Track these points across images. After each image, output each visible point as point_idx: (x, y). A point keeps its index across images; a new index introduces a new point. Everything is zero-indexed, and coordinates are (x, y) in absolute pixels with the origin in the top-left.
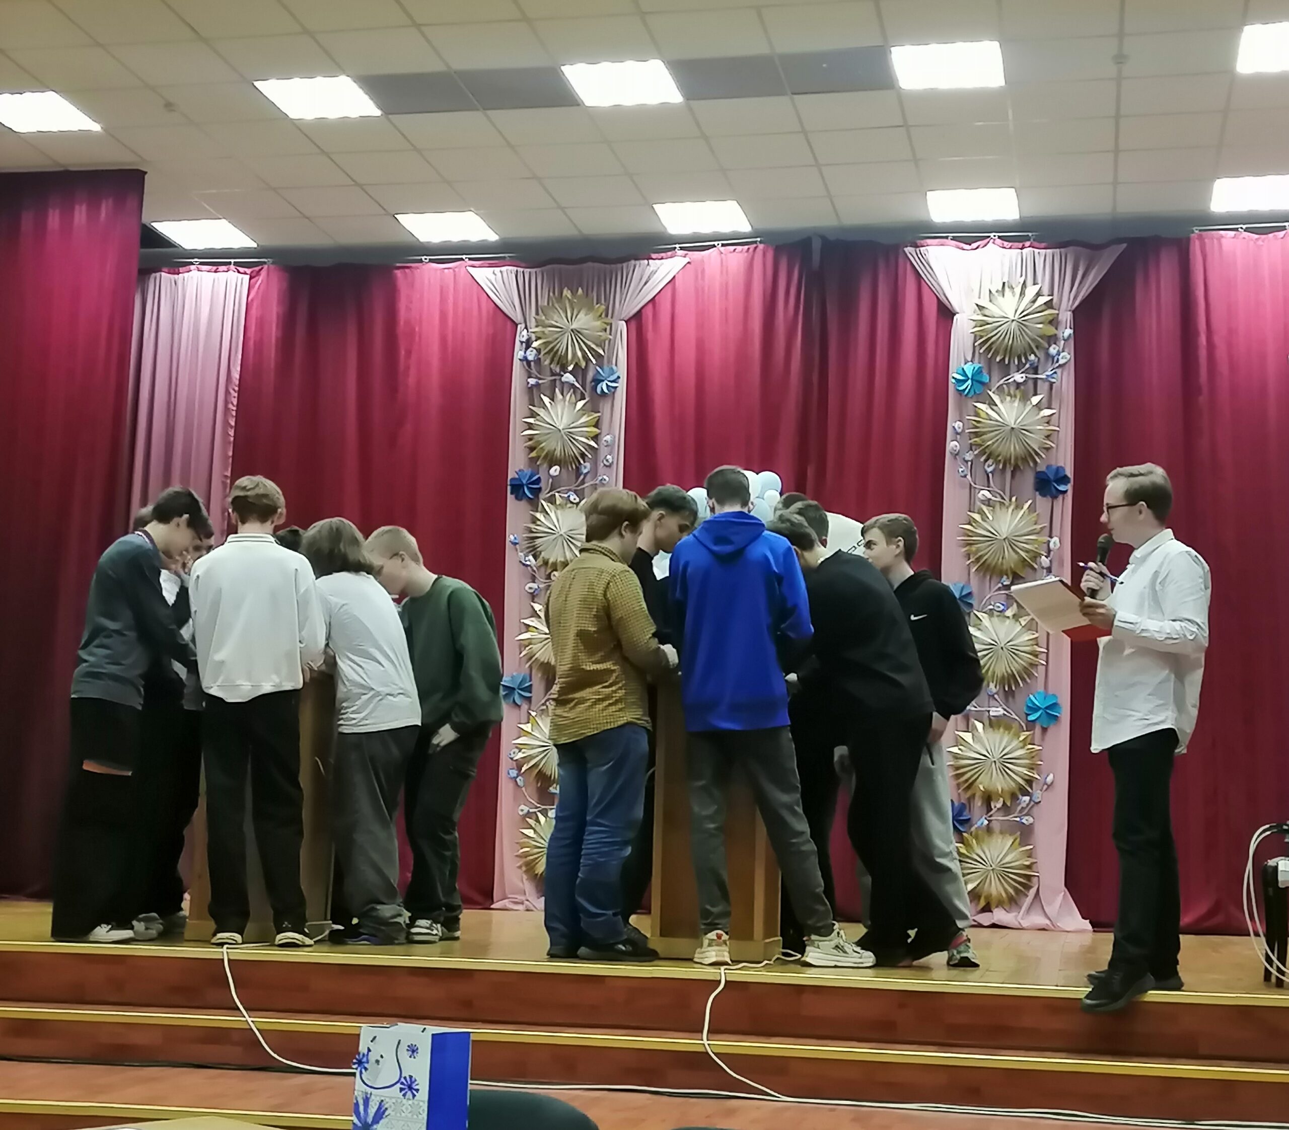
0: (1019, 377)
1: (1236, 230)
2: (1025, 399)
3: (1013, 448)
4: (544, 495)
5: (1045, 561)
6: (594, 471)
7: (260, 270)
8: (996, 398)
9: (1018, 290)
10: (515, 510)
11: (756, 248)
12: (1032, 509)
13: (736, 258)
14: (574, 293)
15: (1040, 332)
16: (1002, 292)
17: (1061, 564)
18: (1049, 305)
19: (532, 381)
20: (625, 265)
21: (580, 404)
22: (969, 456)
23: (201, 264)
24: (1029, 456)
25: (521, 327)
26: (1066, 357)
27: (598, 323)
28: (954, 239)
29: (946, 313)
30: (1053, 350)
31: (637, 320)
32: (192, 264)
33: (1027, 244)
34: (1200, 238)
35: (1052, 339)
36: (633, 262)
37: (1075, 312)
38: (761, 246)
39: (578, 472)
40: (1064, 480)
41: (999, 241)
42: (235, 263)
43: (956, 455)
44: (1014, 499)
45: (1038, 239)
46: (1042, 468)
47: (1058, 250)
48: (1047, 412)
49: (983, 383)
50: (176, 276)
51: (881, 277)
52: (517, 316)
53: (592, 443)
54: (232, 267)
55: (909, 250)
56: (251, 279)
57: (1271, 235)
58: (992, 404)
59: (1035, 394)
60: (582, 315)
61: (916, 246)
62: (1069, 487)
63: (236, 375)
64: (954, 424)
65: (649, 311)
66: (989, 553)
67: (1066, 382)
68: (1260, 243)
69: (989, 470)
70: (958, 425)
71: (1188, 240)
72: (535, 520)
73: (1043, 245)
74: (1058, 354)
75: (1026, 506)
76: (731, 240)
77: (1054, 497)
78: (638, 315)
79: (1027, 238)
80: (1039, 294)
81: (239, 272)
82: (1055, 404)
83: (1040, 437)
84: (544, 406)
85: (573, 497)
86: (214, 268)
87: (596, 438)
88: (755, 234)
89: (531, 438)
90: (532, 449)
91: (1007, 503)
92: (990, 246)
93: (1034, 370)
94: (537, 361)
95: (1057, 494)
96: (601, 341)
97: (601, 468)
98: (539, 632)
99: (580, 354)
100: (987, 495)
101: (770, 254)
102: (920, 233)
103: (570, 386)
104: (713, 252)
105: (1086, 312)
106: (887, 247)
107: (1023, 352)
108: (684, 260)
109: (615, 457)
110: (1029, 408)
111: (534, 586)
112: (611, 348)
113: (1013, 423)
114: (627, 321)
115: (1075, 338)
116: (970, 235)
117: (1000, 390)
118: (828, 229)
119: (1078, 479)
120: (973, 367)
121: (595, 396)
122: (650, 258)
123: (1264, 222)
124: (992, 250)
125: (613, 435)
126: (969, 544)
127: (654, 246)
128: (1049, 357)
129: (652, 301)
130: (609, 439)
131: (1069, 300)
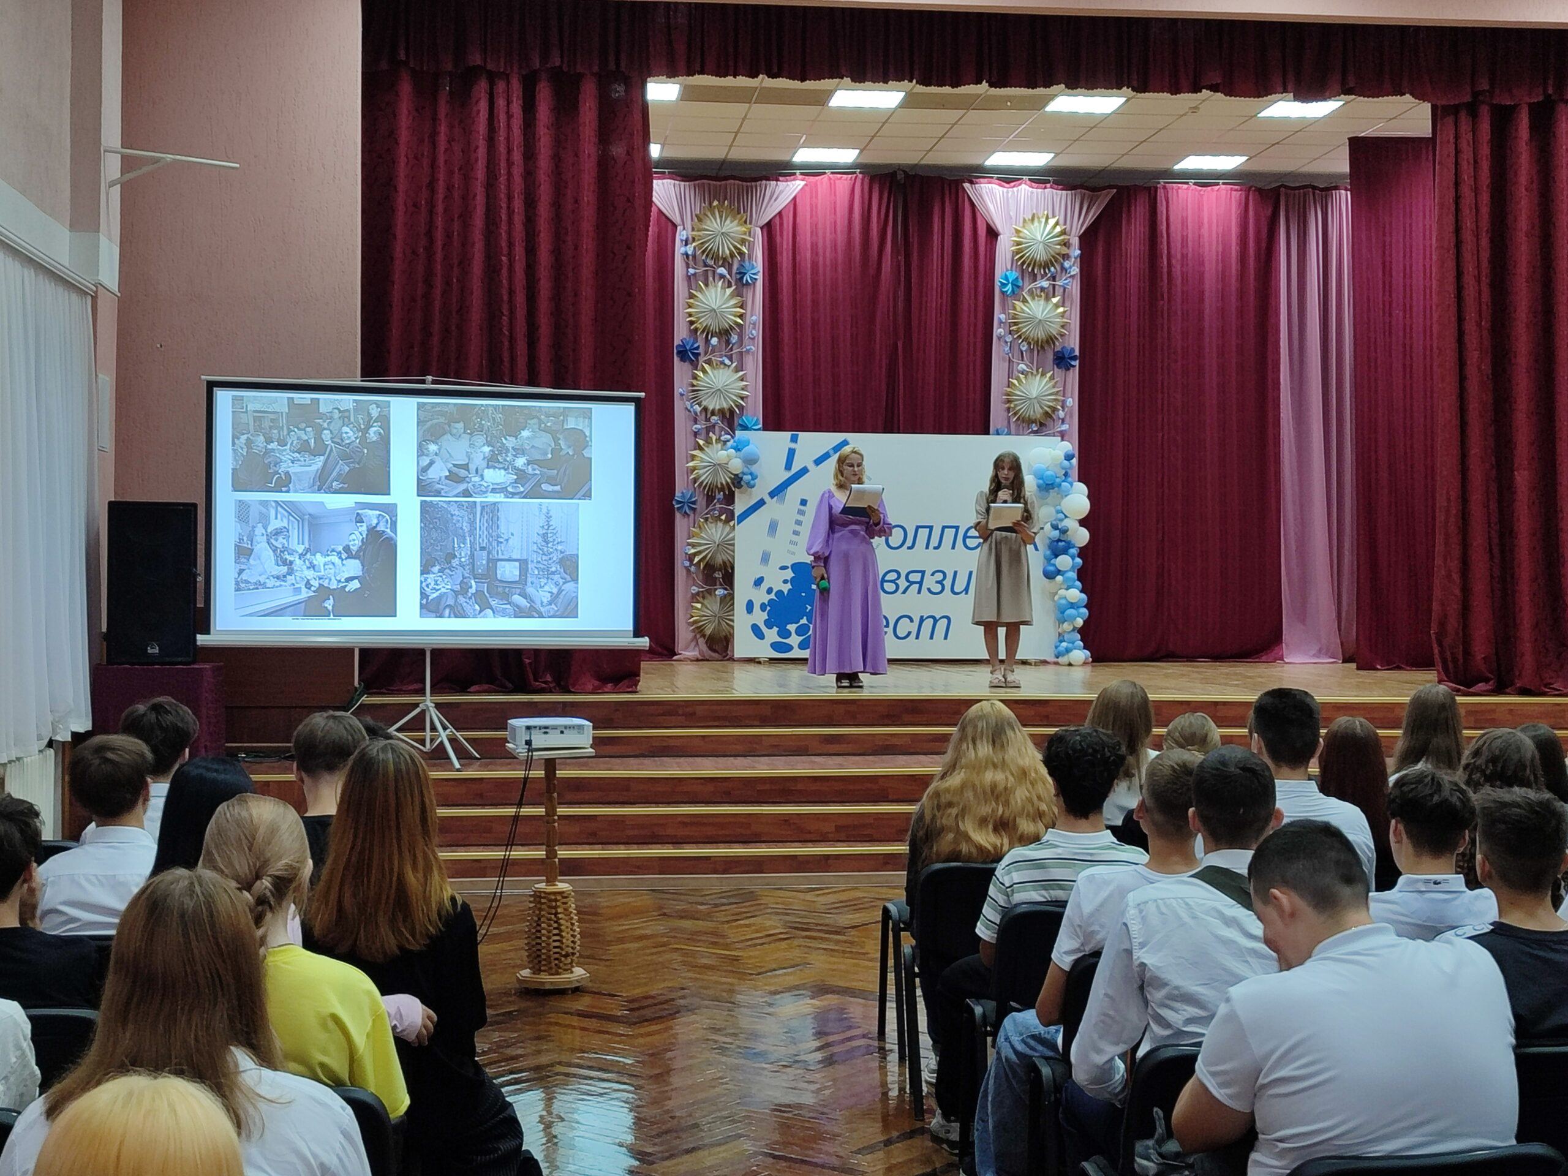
0: (1045, 284)
1: (1187, 183)
2: (1047, 299)
3: (1040, 334)
4: (702, 359)
5: (1061, 414)
6: (741, 342)
8: (1029, 299)
9: (1043, 220)
10: (680, 370)
11: (856, 177)
12: (1052, 378)
13: (843, 184)
14: (722, 204)
15: (1057, 251)
16: (1033, 220)
17: (1071, 417)
18: (1063, 233)
19: (691, 271)
20: (758, 183)
21: (729, 291)
22: (1009, 339)
24: (1051, 340)
25: (679, 228)
26: (1075, 270)
27: (743, 229)
28: (998, 179)
29: (993, 234)
30: (1067, 264)
31: (769, 228)
33: (1048, 185)
34: (1164, 188)
35: (1066, 257)
36: (764, 182)
37: (1080, 237)
38: (860, 176)
39: (728, 342)
40: (1074, 358)
41: (1028, 182)
43: (999, 338)
44: (1040, 370)
45: (1056, 183)
46: (1058, 348)
47: (1069, 192)
48: (1061, 310)
49: (1018, 287)
51: (947, 204)
52: (677, 219)
53: (739, 321)
55: (967, 185)
57: (1209, 188)
58: (1025, 301)
59: (1054, 296)
60: (728, 222)
61: (972, 183)
62: (1076, 363)
64: (999, 315)
65: (777, 220)
66: (1022, 408)
67: (1075, 288)
68: (1202, 193)
69: (1024, 349)
70: (1003, 316)
71: (1156, 189)
72: (695, 377)
73: (1060, 187)
74: (1070, 267)
75: (1049, 375)
76: (836, 169)
77: (1068, 369)
78: (770, 221)
79: (1048, 182)
80: (1057, 224)
82: (1068, 304)
83: (1058, 327)
84: (701, 290)
85: (727, 362)
87: (741, 316)
88: (855, 166)
89: (690, 315)
90: (691, 323)
91: (1035, 372)
92: (1023, 186)
93: (1054, 278)
94: (694, 256)
95: (1068, 367)
96: (743, 242)
97: (746, 340)
98: (702, 460)
99: (727, 252)
100: (1022, 366)
101: (867, 180)
102: (975, 173)
103: (722, 276)
104: (824, 178)
105: (1088, 239)
106: (950, 182)
107: (1046, 265)
108: (803, 183)
109: (757, 333)
110: (1050, 306)
111: (698, 426)
112: (751, 248)
113: (1040, 316)
114: (762, 228)
115: (1082, 256)
116: (1009, 177)
117: (1031, 292)
118: (908, 166)
119: (1082, 357)
120: (1013, 275)
121: (741, 284)
122: (777, 180)
123: (1205, 179)
124: (1024, 189)
125: (756, 315)
126: (1009, 401)
127: (780, 170)
128: (1063, 269)
129: (780, 214)
130: (754, 318)
131: (1077, 228)
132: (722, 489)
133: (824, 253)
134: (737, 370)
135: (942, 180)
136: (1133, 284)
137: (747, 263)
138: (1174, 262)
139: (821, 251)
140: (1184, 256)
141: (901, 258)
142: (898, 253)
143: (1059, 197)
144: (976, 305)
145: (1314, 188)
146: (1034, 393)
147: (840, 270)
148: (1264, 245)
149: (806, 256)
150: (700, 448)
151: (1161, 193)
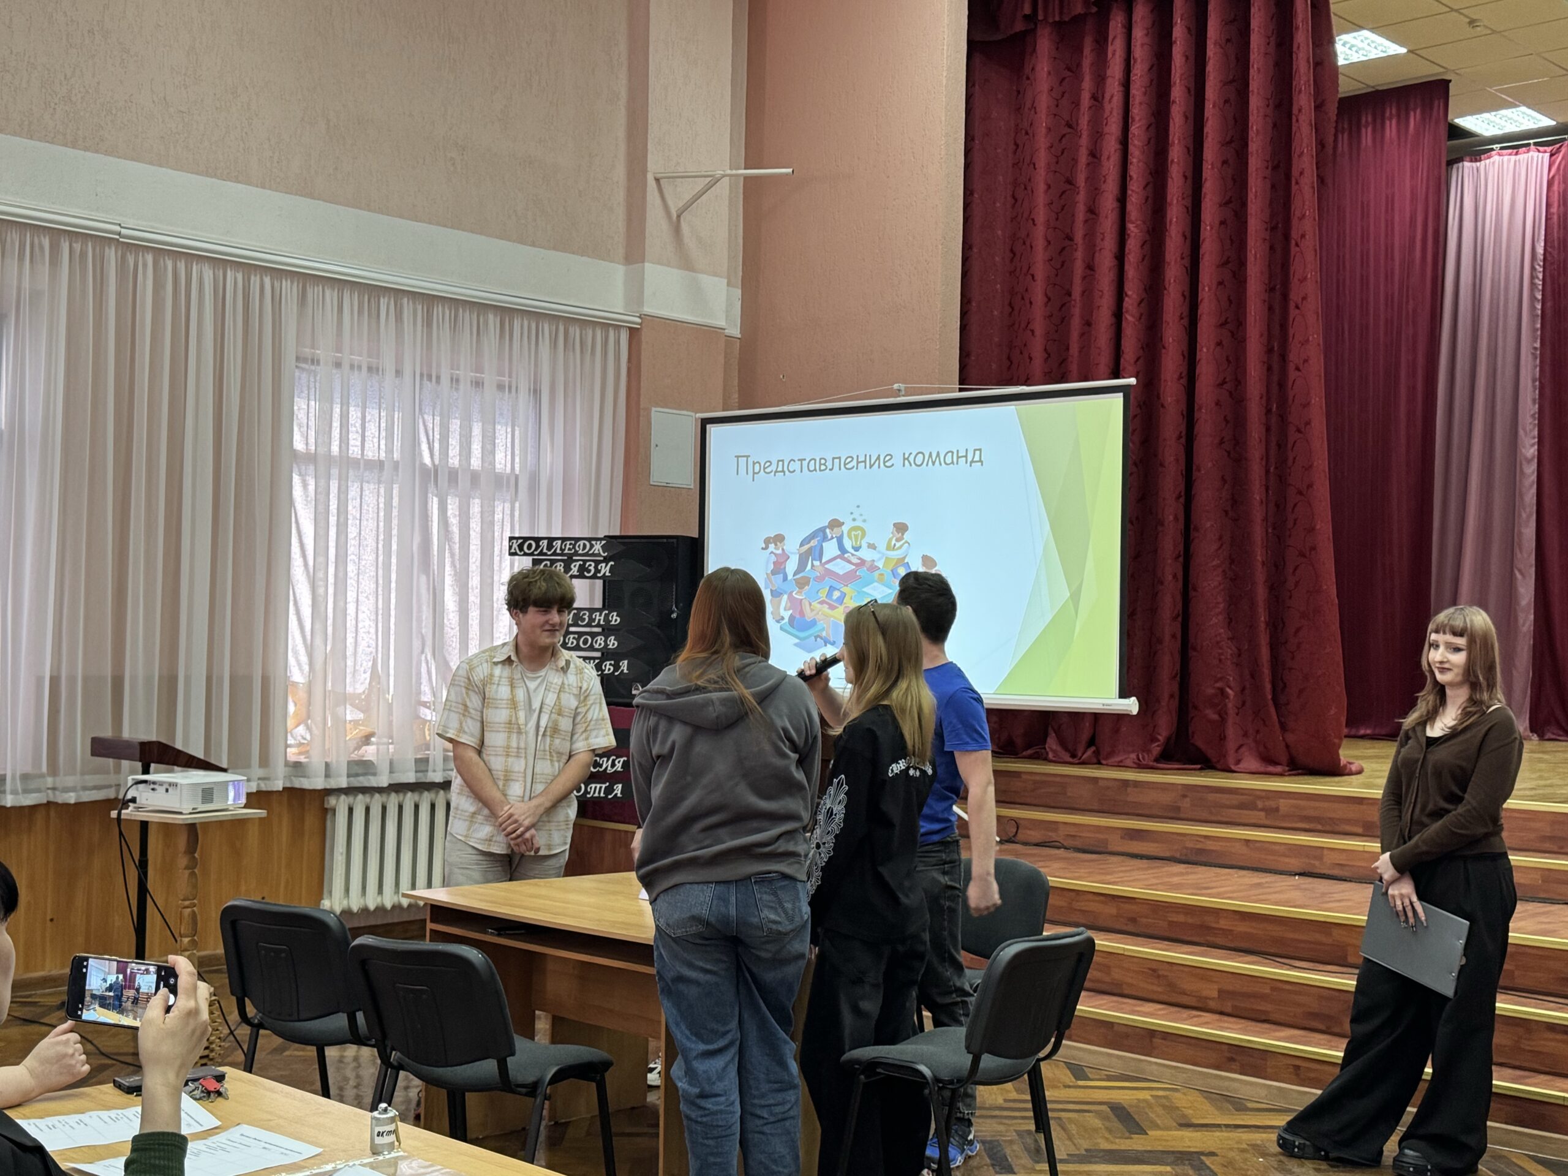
7: (1561, 146)
23: (1502, 148)
32: (1492, 149)
42: (1535, 144)
50: (1478, 164)
54: (1532, 147)
56: (1552, 155)
63: (1540, 250)
81: (1539, 151)
86: (1515, 151)
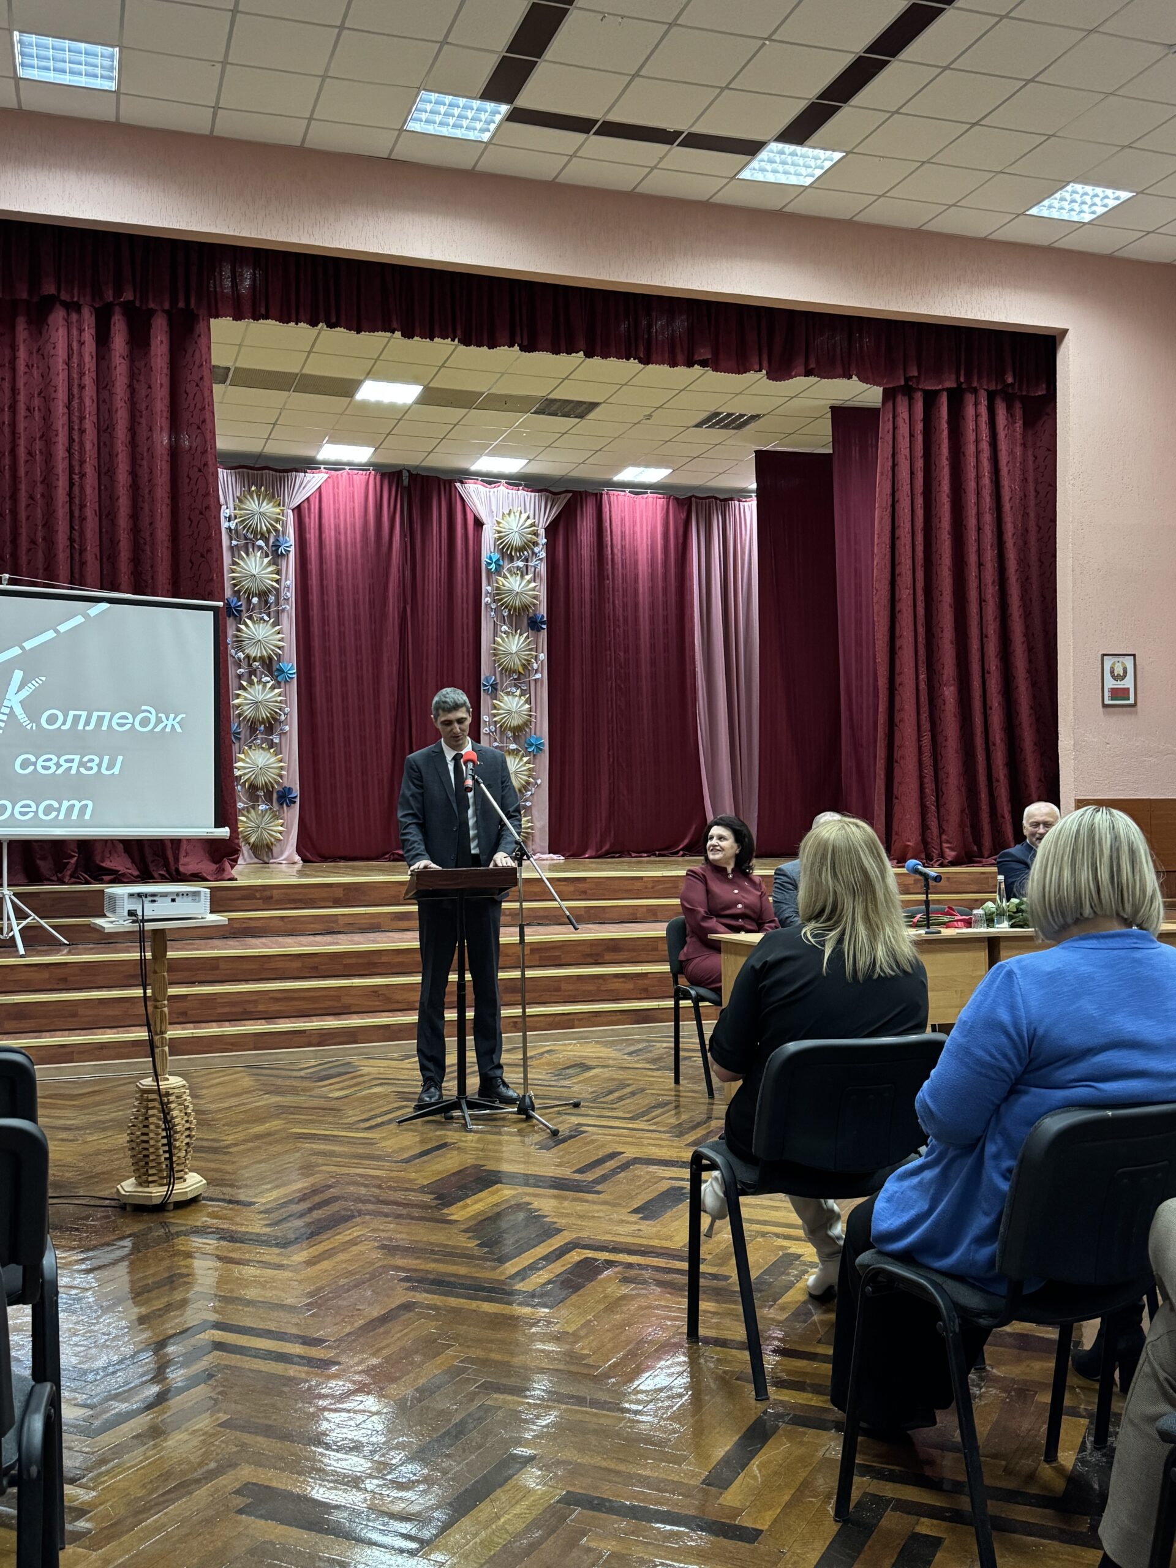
0: (521, 564)
1: (624, 491)
2: (522, 577)
3: (517, 603)
4: (245, 615)
5: (535, 666)
6: (277, 603)
8: (508, 575)
9: (518, 514)
11: (370, 473)
12: (527, 637)
13: (360, 478)
14: (258, 491)
15: (529, 539)
16: (509, 514)
17: (542, 668)
18: (533, 525)
19: (234, 543)
20: (290, 474)
21: (266, 560)
22: (493, 606)
24: (525, 607)
25: (223, 507)
26: (543, 554)
27: (277, 510)
28: (482, 481)
29: (479, 524)
30: (536, 550)
31: (298, 510)
33: (521, 488)
34: (607, 494)
35: (536, 544)
36: (295, 473)
37: (546, 529)
38: (373, 473)
39: (266, 602)
40: (543, 623)
41: (506, 485)
43: (487, 604)
44: (518, 631)
45: (527, 486)
46: (531, 615)
47: (537, 494)
48: (533, 585)
49: (500, 566)
51: (443, 499)
53: (275, 584)
55: (458, 485)
57: (641, 496)
58: (505, 577)
59: (527, 574)
60: (265, 504)
61: (462, 483)
62: (545, 626)
64: (486, 588)
65: (306, 505)
66: (505, 660)
67: (542, 568)
68: (635, 499)
69: (506, 614)
71: (601, 495)
72: (239, 630)
73: (530, 490)
74: (539, 552)
75: (525, 635)
76: (353, 465)
77: (539, 631)
78: (299, 506)
79: (521, 485)
80: (528, 518)
82: (538, 580)
83: (530, 598)
84: (242, 559)
85: (266, 618)
87: (277, 581)
88: (370, 464)
89: (234, 578)
90: (235, 585)
91: (514, 633)
92: (501, 487)
93: (527, 560)
94: (236, 530)
95: (539, 629)
96: (277, 520)
97: (282, 601)
98: (246, 699)
99: (264, 528)
100: (505, 628)
101: (378, 477)
102: (464, 475)
103: (260, 548)
104: (344, 473)
105: (551, 530)
106: (445, 481)
107: (521, 549)
108: (326, 476)
109: (291, 594)
110: (524, 582)
111: (242, 670)
112: (284, 525)
113: (517, 589)
114: (293, 510)
115: (547, 544)
116: (490, 479)
117: (509, 570)
118: (412, 466)
119: (549, 622)
120: (496, 556)
121: (276, 555)
122: (305, 472)
123: (638, 489)
124: (502, 489)
125: (290, 580)
126: (495, 655)
127: (308, 464)
128: (534, 553)
129: (308, 499)
130: (288, 582)
131: (543, 522)
132: (263, 722)
133: (346, 533)
134: (274, 625)
135: (438, 479)
136: (586, 566)
137: (281, 539)
138: (616, 551)
139: (342, 531)
140: (623, 547)
141: (408, 539)
142: (405, 536)
143: (527, 498)
144: (467, 579)
145: (716, 498)
146: (514, 648)
147: (359, 546)
148: (681, 540)
149: (330, 535)
150: (244, 689)
151: (605, 497)
